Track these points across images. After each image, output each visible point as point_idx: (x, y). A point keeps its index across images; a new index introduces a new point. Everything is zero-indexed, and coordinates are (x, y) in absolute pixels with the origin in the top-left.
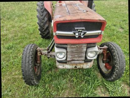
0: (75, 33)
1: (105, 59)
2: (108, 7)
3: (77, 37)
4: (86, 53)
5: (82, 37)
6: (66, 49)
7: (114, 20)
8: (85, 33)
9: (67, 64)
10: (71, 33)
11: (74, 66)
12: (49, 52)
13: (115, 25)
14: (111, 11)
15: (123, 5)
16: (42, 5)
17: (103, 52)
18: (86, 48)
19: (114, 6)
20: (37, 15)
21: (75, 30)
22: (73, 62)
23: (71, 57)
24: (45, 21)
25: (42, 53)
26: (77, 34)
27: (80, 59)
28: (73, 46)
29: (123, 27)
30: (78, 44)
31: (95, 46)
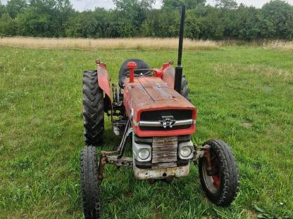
0: (162, 123)
1: (210, 168)
2: (222, 76)
3: (165, 127)
4: (178, 151)
5: (171, 126)
6: (151, 144)
7: (232, 104)
8: (174, 122)
9: (152, 170)
10: (157, 123)
11: (162, 173)
12: (120, 157)
13: (234, 116)
14: (228, 85)
15: (254, 72)
16: (93, 82)
17: (204, 154)
18: (177, 142)
19: (234, 73)
20: (84, 99)
21: (162, 119)
22: (161, 165)
23: (157, 156)
24: (98, 109)
25: (109, 160)
26: (165, 124)
27: (171, 160)
28: (161, 141)
29: (251, 118)
30: (166, 137)
31: (188, 141)
